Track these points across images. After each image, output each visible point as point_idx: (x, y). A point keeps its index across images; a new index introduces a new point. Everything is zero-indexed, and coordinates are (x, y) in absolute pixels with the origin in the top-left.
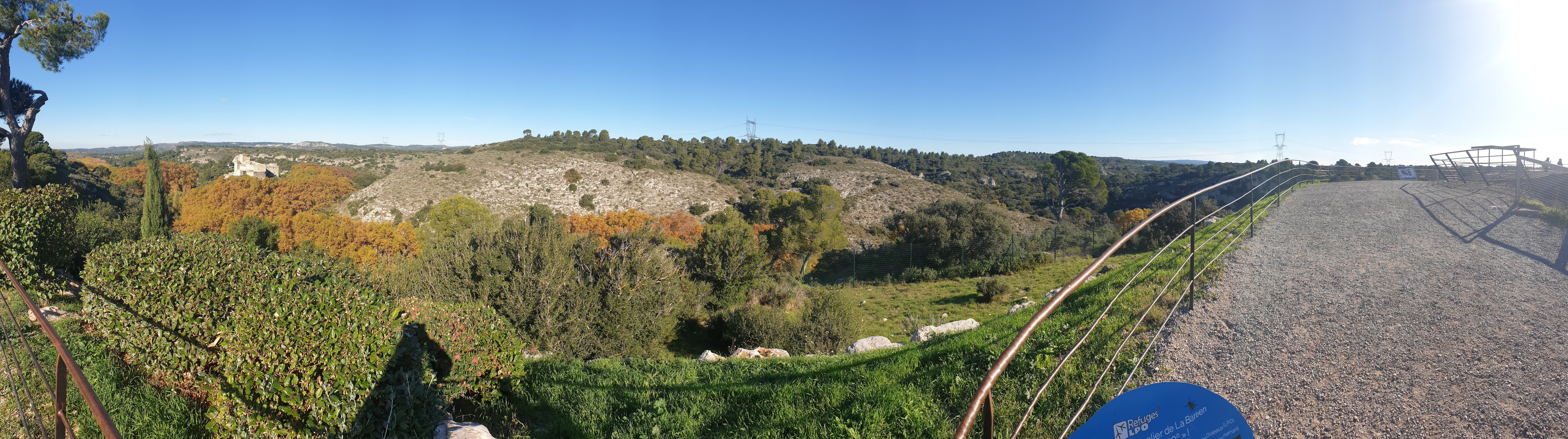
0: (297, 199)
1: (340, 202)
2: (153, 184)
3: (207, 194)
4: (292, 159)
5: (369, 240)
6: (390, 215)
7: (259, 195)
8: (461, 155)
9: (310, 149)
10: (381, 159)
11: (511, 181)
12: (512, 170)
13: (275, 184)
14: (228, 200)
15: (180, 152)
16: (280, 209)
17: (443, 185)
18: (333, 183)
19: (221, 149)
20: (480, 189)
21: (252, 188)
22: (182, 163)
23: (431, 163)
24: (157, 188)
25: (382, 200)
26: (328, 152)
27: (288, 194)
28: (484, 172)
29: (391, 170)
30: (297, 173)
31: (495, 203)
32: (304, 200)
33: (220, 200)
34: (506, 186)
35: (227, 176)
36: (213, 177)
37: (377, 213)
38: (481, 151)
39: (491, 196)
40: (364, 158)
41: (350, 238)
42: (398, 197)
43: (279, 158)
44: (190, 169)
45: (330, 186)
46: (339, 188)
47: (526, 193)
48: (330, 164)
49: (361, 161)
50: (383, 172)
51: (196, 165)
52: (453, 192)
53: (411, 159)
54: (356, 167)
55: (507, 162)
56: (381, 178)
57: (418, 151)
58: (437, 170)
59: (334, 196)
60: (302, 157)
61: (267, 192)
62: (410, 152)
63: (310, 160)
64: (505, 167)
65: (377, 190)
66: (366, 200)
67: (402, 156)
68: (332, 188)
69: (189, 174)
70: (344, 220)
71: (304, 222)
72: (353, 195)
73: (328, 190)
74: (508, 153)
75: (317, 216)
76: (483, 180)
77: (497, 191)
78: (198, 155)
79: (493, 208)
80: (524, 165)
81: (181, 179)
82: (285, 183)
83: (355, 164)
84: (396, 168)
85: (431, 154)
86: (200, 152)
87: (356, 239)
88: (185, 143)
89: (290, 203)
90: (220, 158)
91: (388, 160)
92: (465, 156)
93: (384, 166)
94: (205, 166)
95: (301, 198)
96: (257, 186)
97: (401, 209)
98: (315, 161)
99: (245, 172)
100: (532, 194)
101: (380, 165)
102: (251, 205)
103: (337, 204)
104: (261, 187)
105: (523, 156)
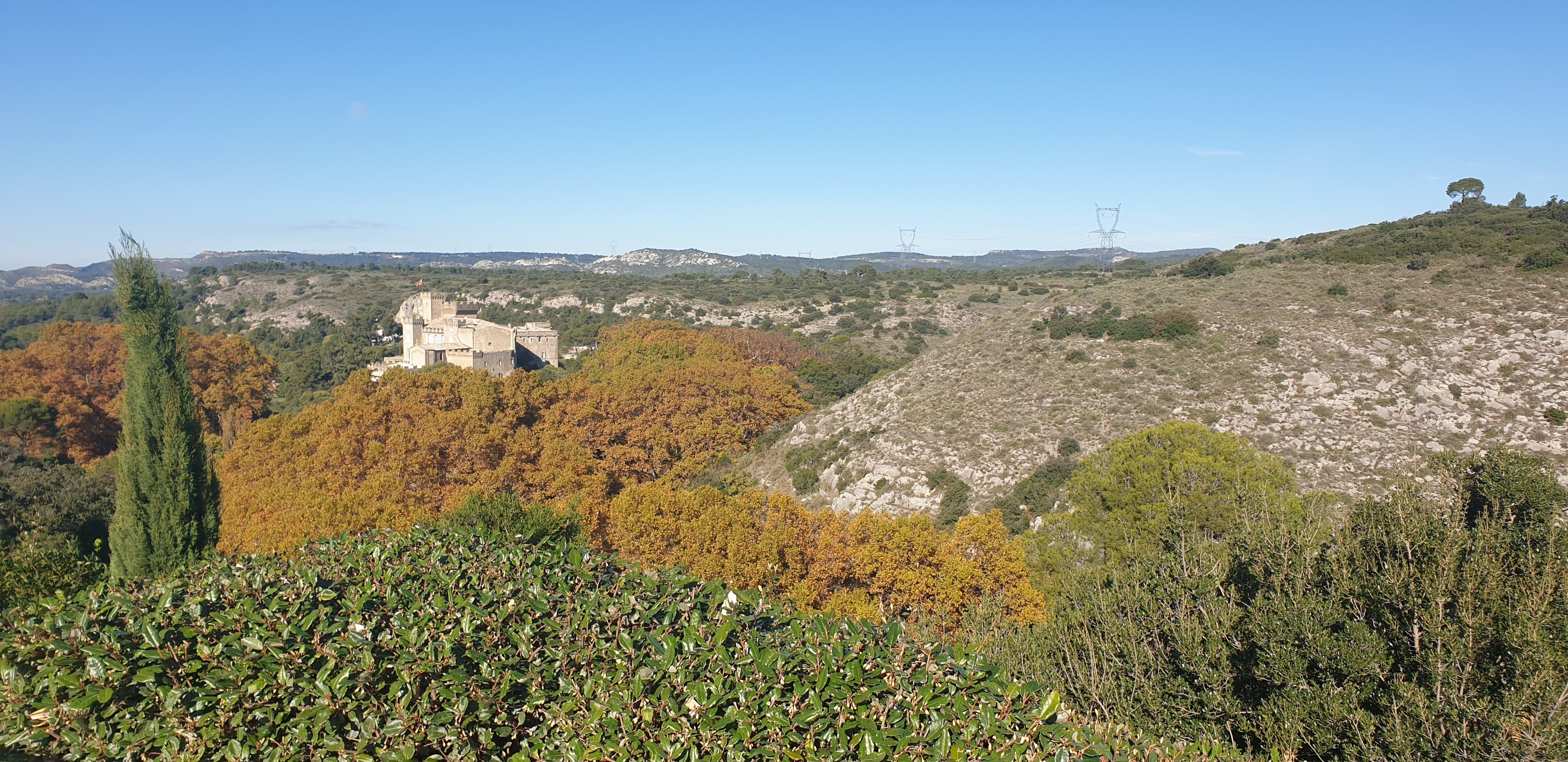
0: (620, 439)
1: (759, 450)
2: (155, 397)
3: (311, 439)
4: (598, 309)
5: (858, 572)
6: (926, 491)
7: (495, 431)
8: (1181, 282)
9: (660, 276)
10: (893, 303)
11: (1384, 373)
12: (1387, 334)
13: (548, 391)
14: (386, 456)
15: (203, 291)
16: (567, 474)
17: (1115, 386)
18: (737, 384)
19: (354, 277)
20: (1254, 401)
21: (469, 408)
22: (212, 329)
23: (1071, 311)
24: (170, 412)
25: (897, 442)
26: (718, 282)
27: (591, 424)
28: (1269, 341)
29: (927, 338)
30: (619, 355)
31: (1314, 456)
32: (643, 445)
33: (358, 455)
34: (1359, 393)
35: (378, 372)
36: (328, 377)
37: (881, 486)
38: (1259, 264)
39: (1298, 431)
40: (835, 299)
41: (795, 567)
42: (951, 432)
43: (555, 303)
44: (244, 349)
45: (726, 394)
46: (757, 402)
47: (1450, 425)
48: (726, 322)
49: (826, 308)
50: (901, 344)
51: (266, 333)
52: (1152, 411)
53: (995, 299)
54: (810, 329)
55: (1367, 303)
56: (894, 367)
57: (1022, 273)
58: (1094, 333)
59: (740, 430)
60: (633, 301)
61: (521, 421)
62: (993, 277)
63: (661, 309)
64: (1358, 321)
65: (881, 407)
66: (843, 442)
67: (962, 292)
68: (734, 401)
69: (241, 367)
70: (776, 509)
71: (648, 515)
72: (802, 426)
73: (720, 409)
74: (1373, 271)
75: (687, 495)
76: (1266, 369)
77: (1322, 412)
78: (271, 298)
79: (1306, 476)
80: (1445, 314)
81: (212, 389)
82: (579, 386)
83: (806, 321)
84: (944, 333)
85: (1072, 282)
86: (279, 289)
87: (815, 570)
88: (219, 257)
89: (599, 455)
90: (353, 307)
91: (915, 304)
92: (1195, 283)
93: (903, 325)
94: (300, 337)
95: (633, 436)
96: (487, 400)
97: (963, 473)
98: (677, 312)
99: (439, 354)
100: (1474, 426)
101: (890, 323)
102: (467, 465)
103: (752, 456)
104: (499, 405)
105: (1439, 279)
